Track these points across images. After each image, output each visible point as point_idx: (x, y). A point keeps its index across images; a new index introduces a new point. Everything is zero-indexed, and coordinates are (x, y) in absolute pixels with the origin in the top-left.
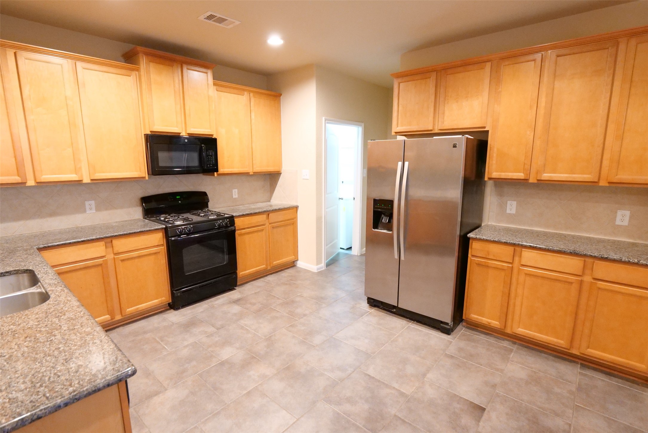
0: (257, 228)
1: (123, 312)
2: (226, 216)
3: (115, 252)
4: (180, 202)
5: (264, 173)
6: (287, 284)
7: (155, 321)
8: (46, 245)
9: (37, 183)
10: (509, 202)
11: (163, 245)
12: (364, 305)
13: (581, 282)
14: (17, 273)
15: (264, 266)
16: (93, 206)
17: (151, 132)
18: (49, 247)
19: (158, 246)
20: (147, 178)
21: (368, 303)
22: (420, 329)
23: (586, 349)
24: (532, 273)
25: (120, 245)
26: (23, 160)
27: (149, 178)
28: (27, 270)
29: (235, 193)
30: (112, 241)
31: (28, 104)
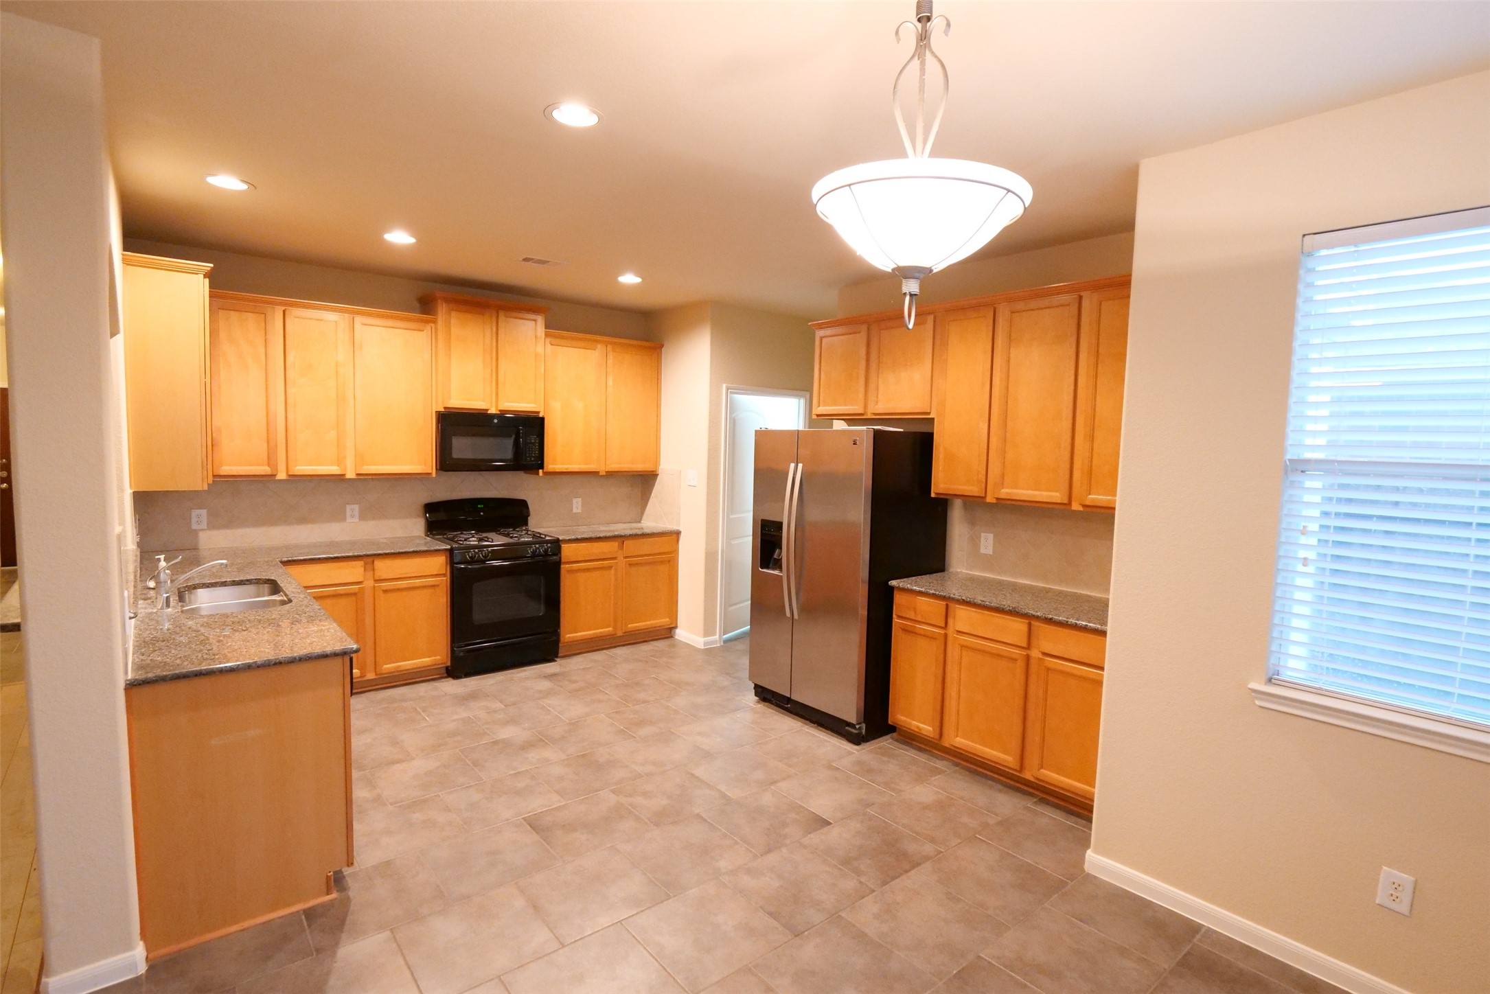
0: (602, 564)
1: (377, 670)
2: (547, 538)
3: (377, 578)
4: (482, 514)
5: (632, 473)
6: (641, 661)
7: (422, 689)
8: (290, 559)
9: (290, 476)
10: (983, 535)
11: (444, 575)
12: (751, 698)
13: (1028, 658)
14: (257, 583)
15: (611, 629)
16: (357, 512)
17: (445, 408)
18: (294, 561)
19: (437, 575)
20: (434, 475)
21: (756, 695)
22: (817, 735)
23: (1039, 770)
24: (979, 647)
25: (385, 568)
26: (277, 445)
27: (436, 473)
28: (268, 580)
29: (577, 506)
30: (373, 561)
31: (290, 373)
